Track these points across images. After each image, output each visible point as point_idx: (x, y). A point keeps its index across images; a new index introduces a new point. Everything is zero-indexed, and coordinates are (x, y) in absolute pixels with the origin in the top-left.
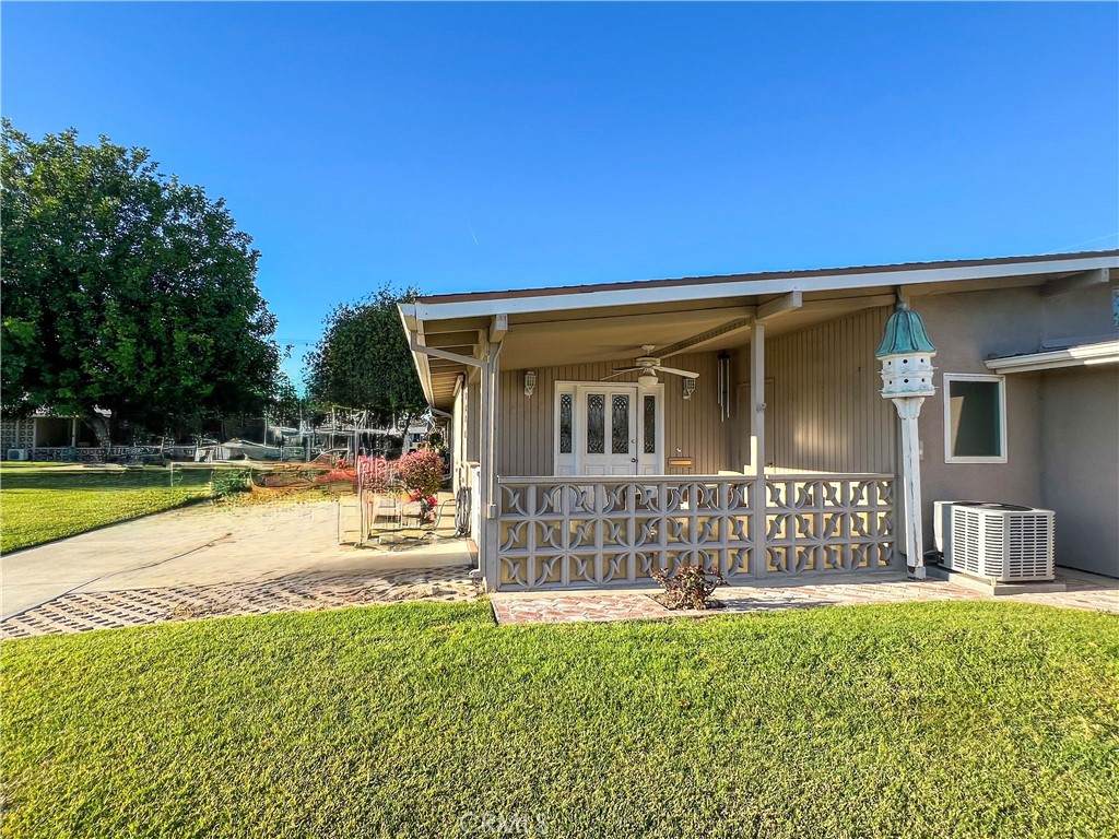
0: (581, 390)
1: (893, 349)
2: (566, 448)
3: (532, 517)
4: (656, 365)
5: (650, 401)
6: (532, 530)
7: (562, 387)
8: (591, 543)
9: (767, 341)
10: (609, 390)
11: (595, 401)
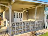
0: (16, 12)
1: (46, 10)
2: (15, 17)
3: (15, 27)
4: (24, 10)
5: (22, 14)
6: (15, 28)
7: (14, 12)
8: (22, 28)
9: (37, 8)
10: (19, 12)
11: (17, 13)
